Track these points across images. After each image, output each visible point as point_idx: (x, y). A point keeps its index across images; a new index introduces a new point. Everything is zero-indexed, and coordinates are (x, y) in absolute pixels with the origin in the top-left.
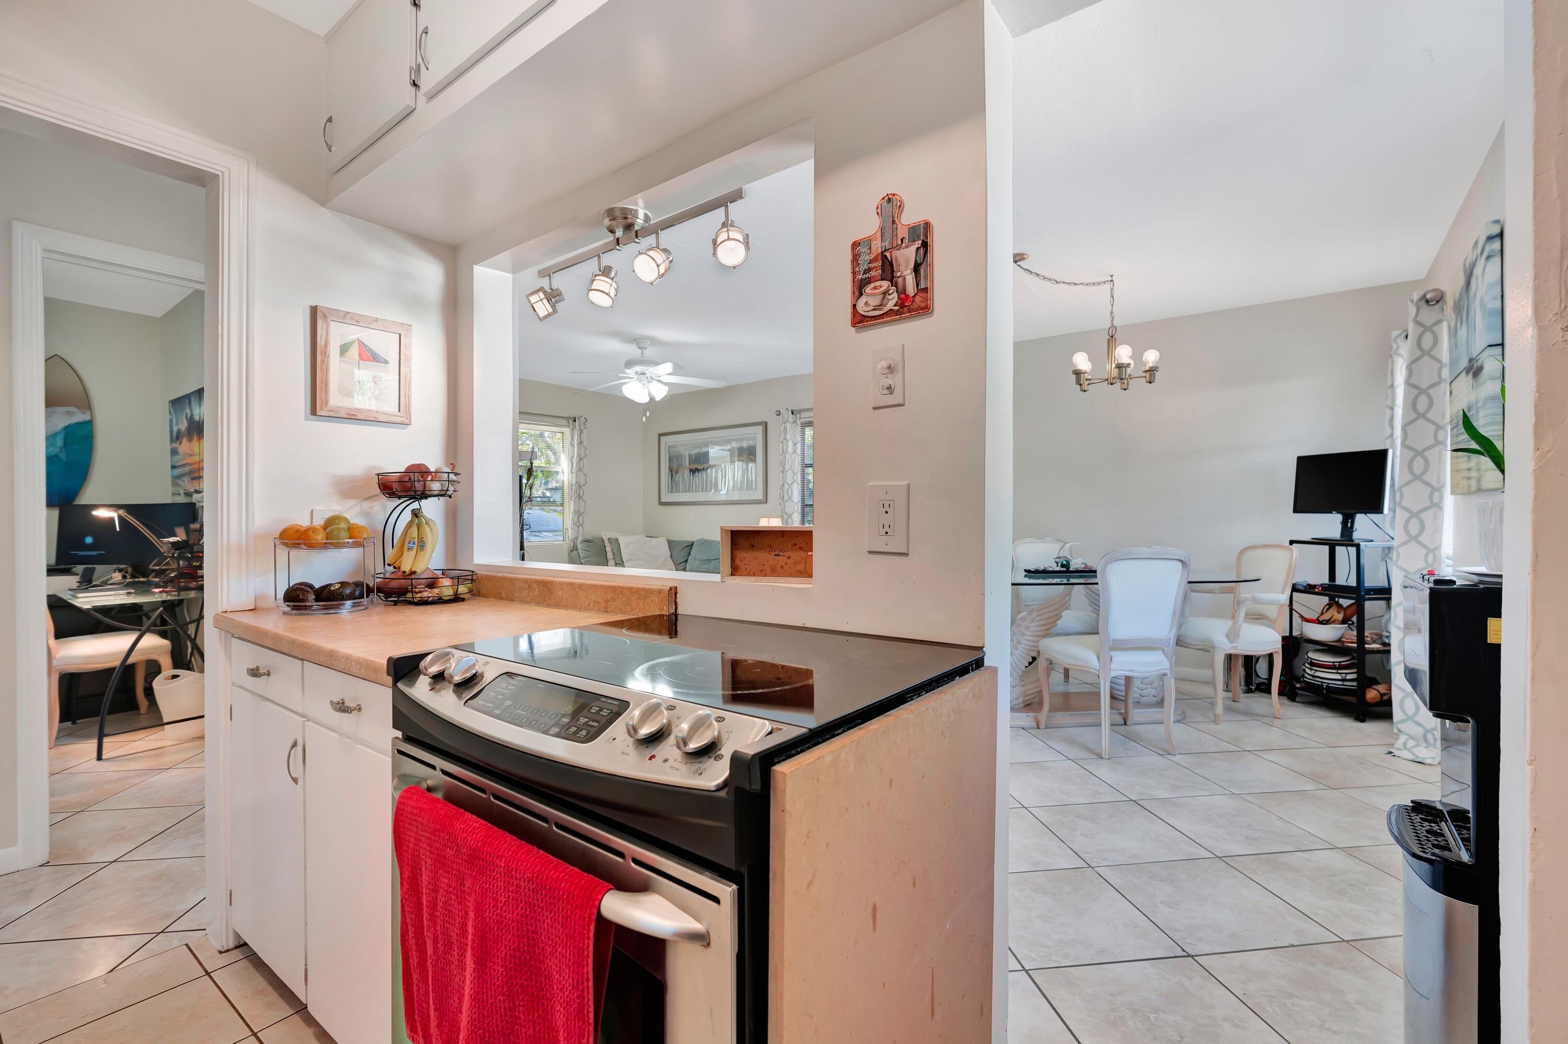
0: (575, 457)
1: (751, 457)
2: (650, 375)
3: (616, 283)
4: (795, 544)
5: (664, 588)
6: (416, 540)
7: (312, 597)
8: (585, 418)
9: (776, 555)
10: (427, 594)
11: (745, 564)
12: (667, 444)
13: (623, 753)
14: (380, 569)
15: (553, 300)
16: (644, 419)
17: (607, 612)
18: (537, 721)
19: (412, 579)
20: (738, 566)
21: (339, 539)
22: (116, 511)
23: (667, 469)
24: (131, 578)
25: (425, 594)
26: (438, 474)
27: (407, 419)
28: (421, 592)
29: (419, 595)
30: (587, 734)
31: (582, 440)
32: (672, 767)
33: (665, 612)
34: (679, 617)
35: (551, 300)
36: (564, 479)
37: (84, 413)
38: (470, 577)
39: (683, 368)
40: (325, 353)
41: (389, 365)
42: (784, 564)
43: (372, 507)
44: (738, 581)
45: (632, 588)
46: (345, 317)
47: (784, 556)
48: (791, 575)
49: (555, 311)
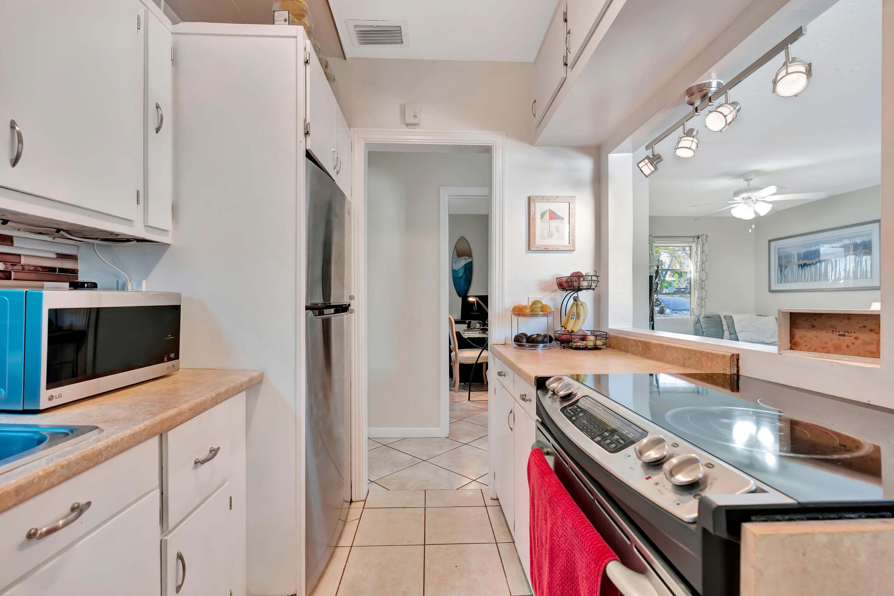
0: (699, 261)
1: (867, 251)
2: (755, 198)
3: (697, 139)
4: (865, 327)
5: (727, 354)
6: (575, 314)
7: (525, 340)
8: (706, 235)
9: (839, 335)
10: (580, 344)
11: (805, 341)
12: (777, 247)
13: (631, 468)
14: (559, 328)
15: (655, 162)
16: (750, 231)
17: (685, 366)
18: (591, 430)
19: (571, 335)
20: (797, 342)
21: (536, 312)
22: (475, 298)
23: (777, 266)
24: (482, 327)
25: (579, 344)
26: (586, 277)
27: (573, 248)
28: (576, 342)
29: (575, 344)
30: (615, 447)
31: (704, 250)
32: (659, 491)
33: (728, 372)
34: (741, 378)
35: (653, 163)
36: (691, 276)
37: (470, 258)
38: (605, 336)
39: (785, 188)
40: (534, 219)
41: (564, 220)
42: (850, 344)
43: (556, 296)
44: (796, 354)
45: (702, 352)
46: (544, 199)
47: (851, 336)
48: (859, 354)
49: (656, 169)
